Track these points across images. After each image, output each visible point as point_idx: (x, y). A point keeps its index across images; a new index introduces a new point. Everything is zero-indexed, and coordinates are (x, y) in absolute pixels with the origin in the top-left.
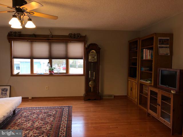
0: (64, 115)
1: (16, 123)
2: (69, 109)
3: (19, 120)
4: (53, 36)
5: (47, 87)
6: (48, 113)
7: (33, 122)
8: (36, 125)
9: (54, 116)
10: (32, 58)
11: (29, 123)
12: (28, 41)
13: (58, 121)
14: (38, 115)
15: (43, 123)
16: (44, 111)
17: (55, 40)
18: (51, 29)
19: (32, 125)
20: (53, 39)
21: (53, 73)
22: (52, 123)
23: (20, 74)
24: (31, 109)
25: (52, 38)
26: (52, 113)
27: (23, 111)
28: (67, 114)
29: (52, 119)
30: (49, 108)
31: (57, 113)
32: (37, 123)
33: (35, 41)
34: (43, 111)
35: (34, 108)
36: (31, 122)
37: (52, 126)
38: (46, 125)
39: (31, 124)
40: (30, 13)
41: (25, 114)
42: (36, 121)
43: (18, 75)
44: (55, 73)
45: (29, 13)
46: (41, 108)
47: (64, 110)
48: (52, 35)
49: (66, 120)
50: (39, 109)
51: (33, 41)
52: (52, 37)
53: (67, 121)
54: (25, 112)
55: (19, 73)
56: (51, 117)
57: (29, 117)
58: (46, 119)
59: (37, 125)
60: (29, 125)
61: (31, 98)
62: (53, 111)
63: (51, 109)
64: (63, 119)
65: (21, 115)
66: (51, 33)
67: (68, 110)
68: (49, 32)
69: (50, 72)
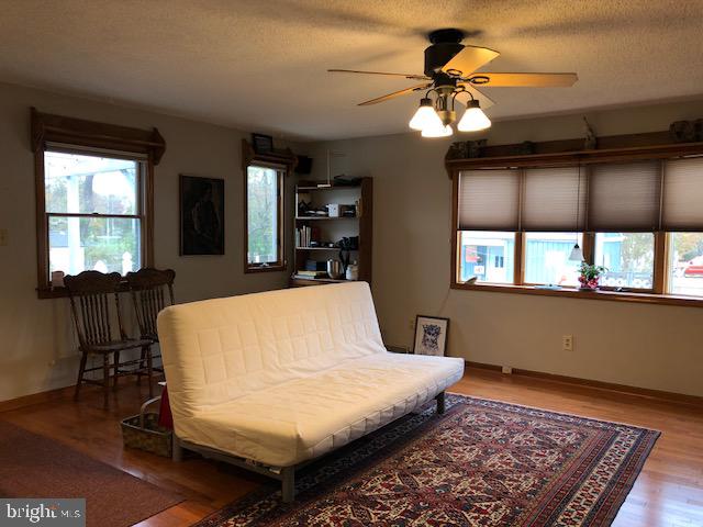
0: (608, 458)
1: (433, 441)
2: (638, 442)
3: (447, 434)
4: (598, 143)
5: (569, 337)
6: (548, 433)
7: (485, 452)
8: (489, 463)
9: (563, 451)
10: (520, 226)
11: (471, 450)
12: (508, 168)
13: (570, 473)
14: (511, 434)
15: (516, 465)
16: (538, 425)
17: (608, 155)
18: (591, 116)
19: (478, 460)
20: (599, 155)
21: (593, 287)
22: (548, 473)
23: (477, 283)
24: (497, 409)
25: (596, 148)
26: (563, 440)
27: (467, 410)
28: (623, 457)
29: (552, 459)
30: (559, 418)
31: (584, 445)
32: (495, 459)
33: (535, 168)
34: (534, 423)
35: (507, 409)
36: (477, 450)
37: (544, 482)
38: (523, 475)
39: (477, 456)
40: (477, 80)
41: (470, 418)
42: (497, 451)
43: (470, 286)
44: (602, 288)
45: (473, 81)
46: (531, 413)
47: (618, 439)
48: (597, 139)
49: (610, 478)
50: (524, 412)
51: (527, 168)
52: (597, 146)
53: (612, 483)
54: (473, 413)
55: (475, 279)
56: (552, 453)
57: (478, 430)
58: (530, 453)
59: (493, 466)
60: (469, 457)
61: (510, 371)
62: (569, 434)
63: (565, 423)
64: (596, 469)
65: (459, 419)
66: (591, 130)
67: (635, 446)
68: (585, 128)
69: (581, 280)
